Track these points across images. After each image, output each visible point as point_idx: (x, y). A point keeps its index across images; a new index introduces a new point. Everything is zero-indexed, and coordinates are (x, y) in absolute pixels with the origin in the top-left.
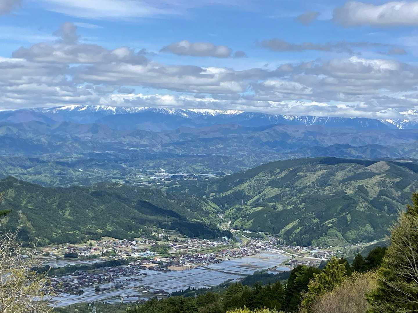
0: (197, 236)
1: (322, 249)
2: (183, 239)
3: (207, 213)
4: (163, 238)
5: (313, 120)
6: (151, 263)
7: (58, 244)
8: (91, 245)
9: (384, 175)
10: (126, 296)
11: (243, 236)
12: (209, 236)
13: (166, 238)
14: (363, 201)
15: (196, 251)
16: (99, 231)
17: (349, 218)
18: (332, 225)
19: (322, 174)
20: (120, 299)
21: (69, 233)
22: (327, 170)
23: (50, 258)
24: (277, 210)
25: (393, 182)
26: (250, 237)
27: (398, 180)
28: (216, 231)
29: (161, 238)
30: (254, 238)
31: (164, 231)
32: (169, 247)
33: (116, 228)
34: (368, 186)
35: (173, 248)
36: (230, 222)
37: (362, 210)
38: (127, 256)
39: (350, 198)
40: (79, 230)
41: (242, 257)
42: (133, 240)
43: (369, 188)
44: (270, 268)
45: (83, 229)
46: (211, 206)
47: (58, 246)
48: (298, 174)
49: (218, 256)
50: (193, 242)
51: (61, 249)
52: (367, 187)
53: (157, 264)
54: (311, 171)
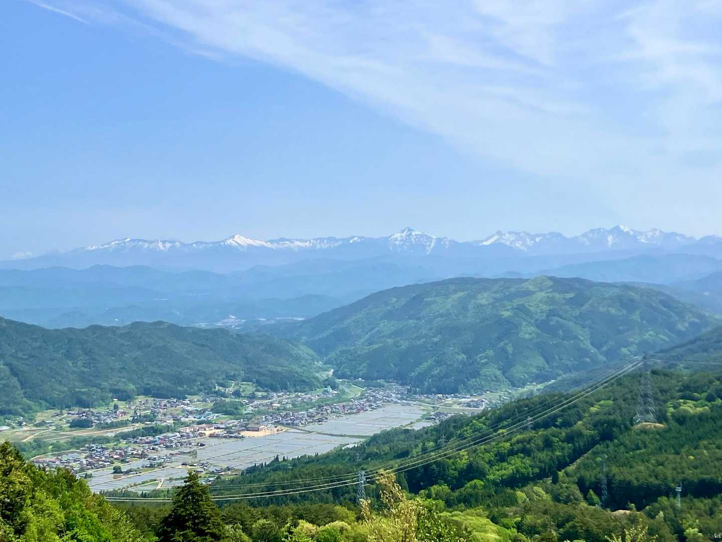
0: (286, 389)
1: (475, 396)
2: (265, 394)
3: (298, 359)
4: (233, 394)
5: (428, 251)
6: (213, 428)
7: (62, 409)
8: (116, 407)
9: (550, 290)
10: (167, 480)
11: (355, 386)
12: (304, 388)
13: (237, 394)
14: (527, 325)
15: (285, 409)
16: (132, 387)
17: (510, 349)
18: (487, 360)
19: (459, 298)
20: (157, 484)
21: (80, 392)
22: (465, 292)
23: (46, 429)
24: (402, 347)
25: (564, 299)
26: (364, 387)
27: (571, 295)
28: (313, 380)
29: (229, 394)
30: (371, 388)
31: (233, 384)
32: (242, 405)
33: (159, 382)
34: (531, 304)
35: (248, 407)
36: (332, 371)
37: (527, 336)
38: (174, 421)
39: (508, 321)
40: (98, 386)
41: (356, 413)
42: (184, 398)
43: (533, 306)
44: (403, 425)
45: (105, 384)
46: (303, 351)
47: (61, 412)
48: (425, 300)
49: (319, 413)
50: (279, 396)
51: (65, 415)
52: (530, 306)
53: (223, 430)
54: (444, 295)
